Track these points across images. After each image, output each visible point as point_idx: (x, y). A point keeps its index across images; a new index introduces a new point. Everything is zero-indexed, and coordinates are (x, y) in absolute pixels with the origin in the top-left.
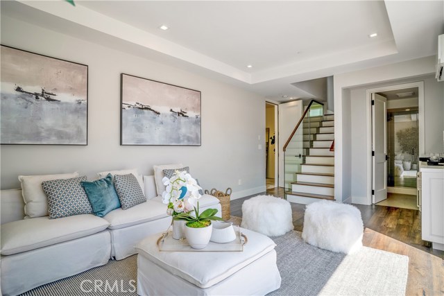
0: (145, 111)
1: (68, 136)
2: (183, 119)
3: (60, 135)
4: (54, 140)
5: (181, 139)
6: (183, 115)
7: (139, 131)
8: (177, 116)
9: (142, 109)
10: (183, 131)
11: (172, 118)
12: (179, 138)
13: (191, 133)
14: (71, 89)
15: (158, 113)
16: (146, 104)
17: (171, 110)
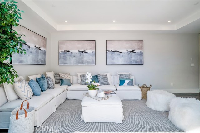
0: (115, 52)
1: (90, 62)
2: (133, 54)
3: (88, 62)
4: (86, 64)
5: (132, 62)
6: (133, 52)
7: (113, 60)
8: (130, 53)
9: (114, 51)
10: (133, 58)
11: (128, 54)
12: (131, 62)
13: (138, 59)
14: (91, 48)
15: (121, 52)
16: (115, 50)
17: (127, 51)
